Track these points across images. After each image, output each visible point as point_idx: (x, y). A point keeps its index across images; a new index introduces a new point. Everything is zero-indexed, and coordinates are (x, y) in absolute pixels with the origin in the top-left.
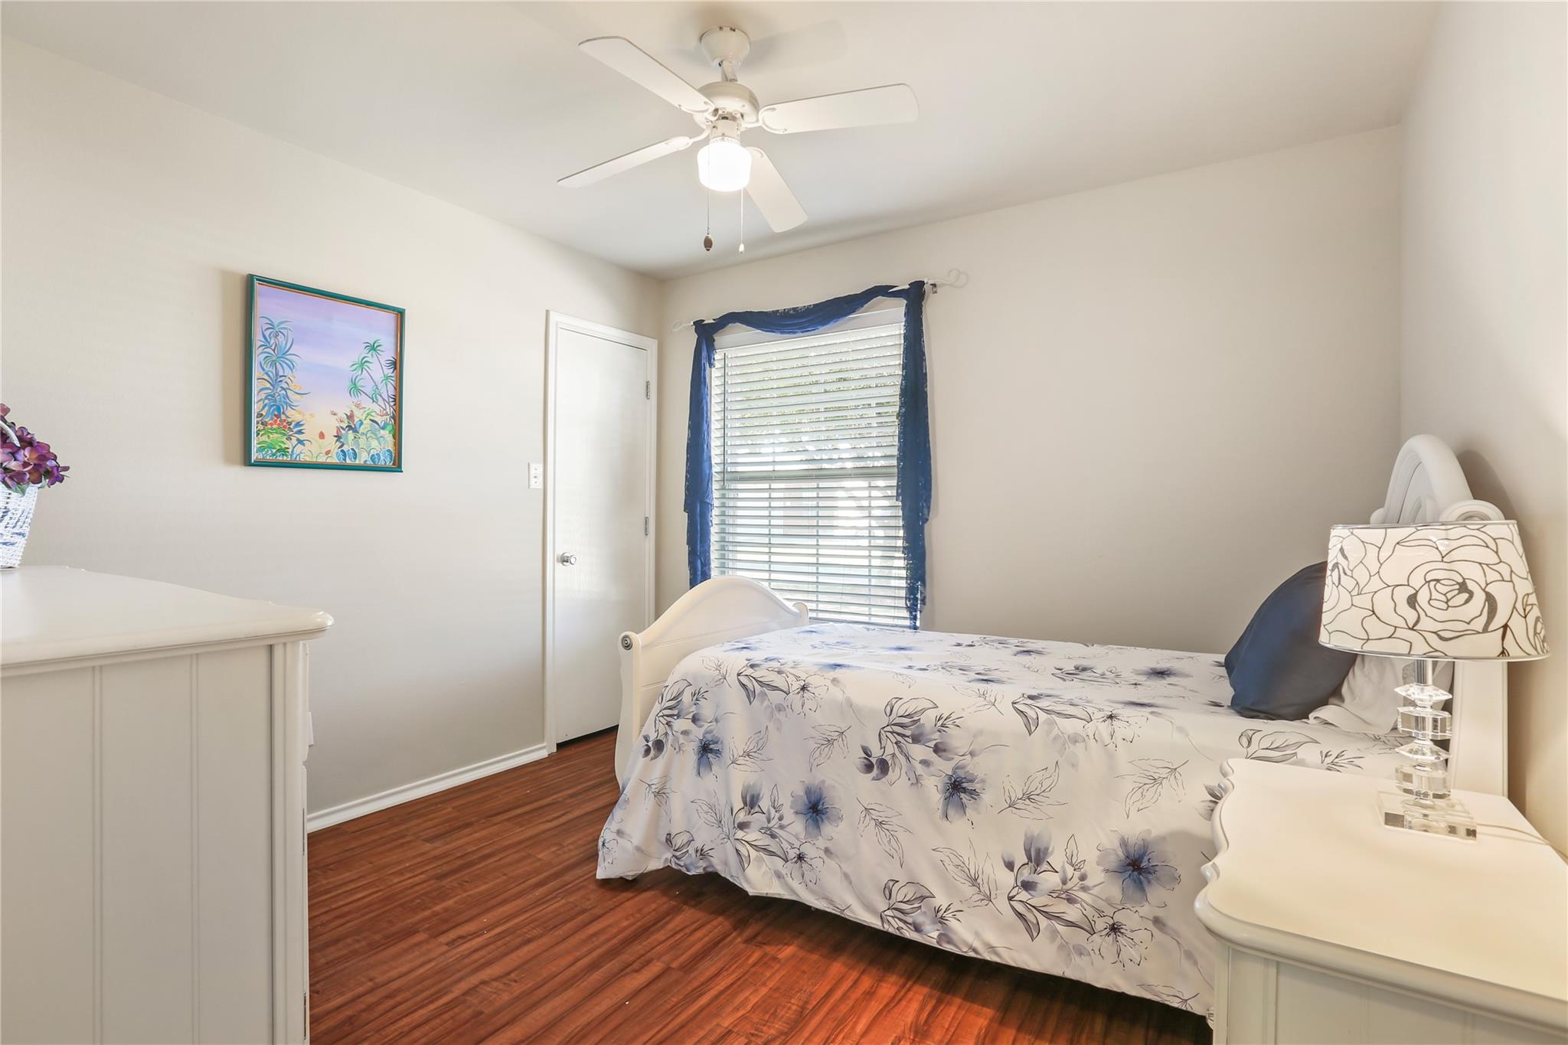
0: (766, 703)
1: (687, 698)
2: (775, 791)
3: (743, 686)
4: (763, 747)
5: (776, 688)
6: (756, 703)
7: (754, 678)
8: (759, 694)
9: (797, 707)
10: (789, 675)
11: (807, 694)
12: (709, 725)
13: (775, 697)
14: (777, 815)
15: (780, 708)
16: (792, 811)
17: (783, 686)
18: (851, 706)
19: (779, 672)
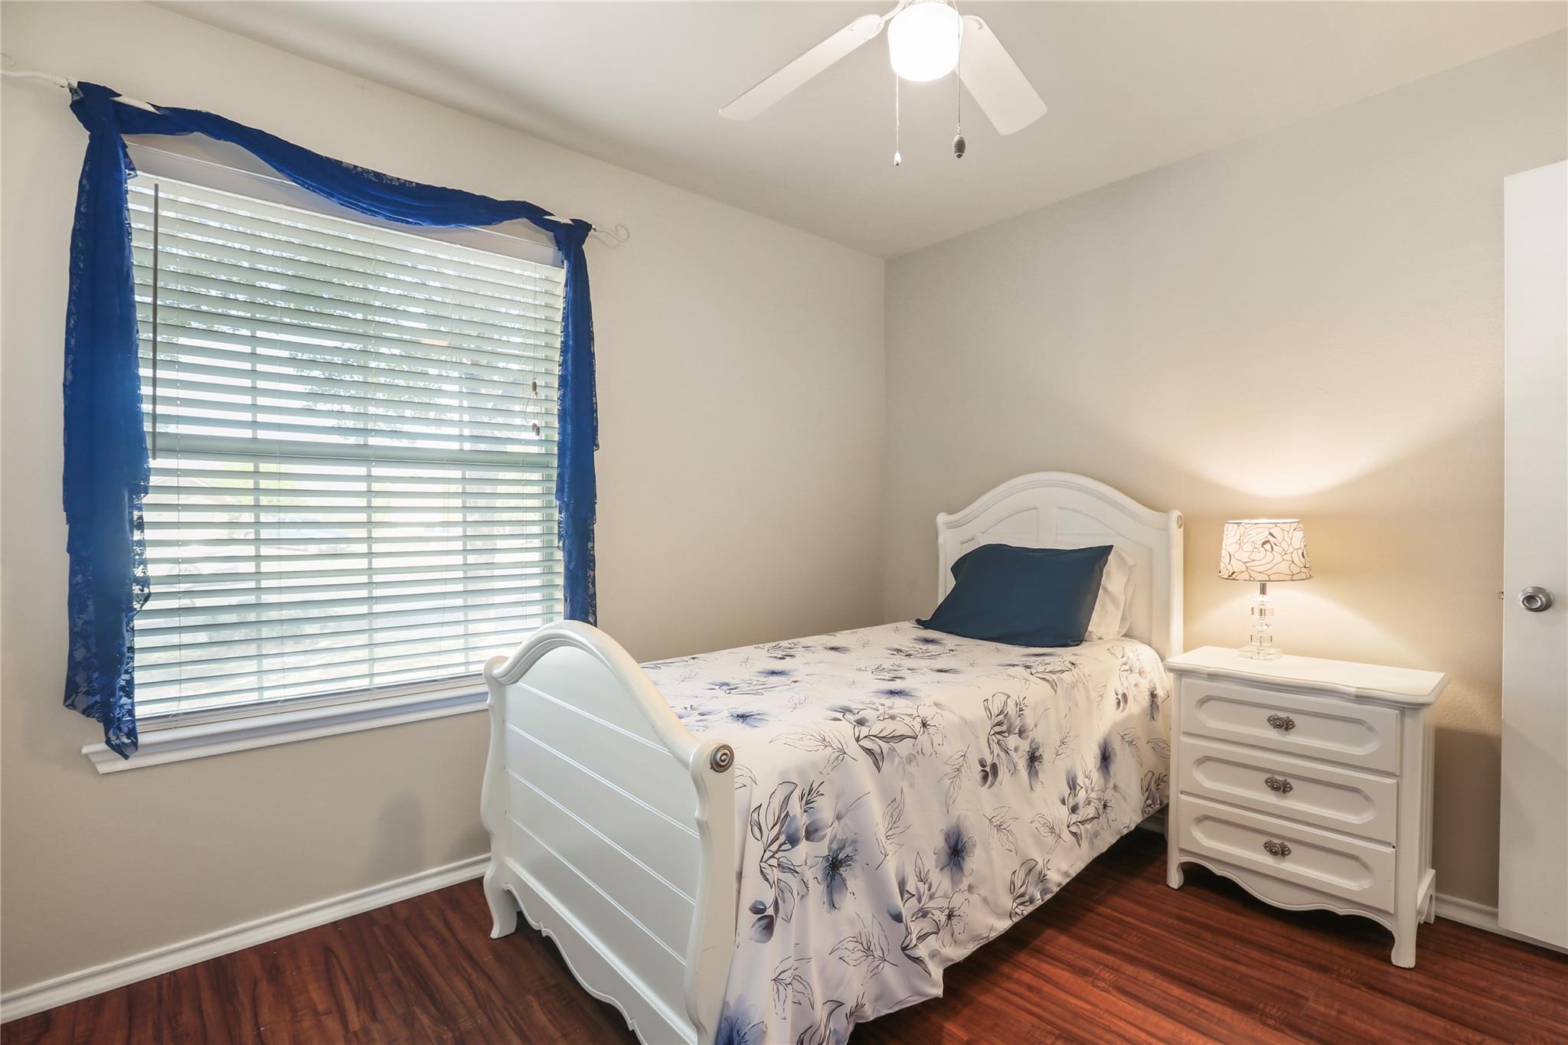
0: (897, 760)
1: (795, 807)
2: (919, 861)
3: (869, 751)
4: (899, 817)
5: (902, 737)
6: (886, 766)
7: (875, 736)
8: (888, 753)
9: (928, 749)
10: (903, 717)
11: (931, 730)
12: (831, 829)
13: (904, 748)
14: (927, 886)
15: (911, 759)
16: (938, 869)
17: (908, 732)
18: (966, 722)
19: (893, 718)
